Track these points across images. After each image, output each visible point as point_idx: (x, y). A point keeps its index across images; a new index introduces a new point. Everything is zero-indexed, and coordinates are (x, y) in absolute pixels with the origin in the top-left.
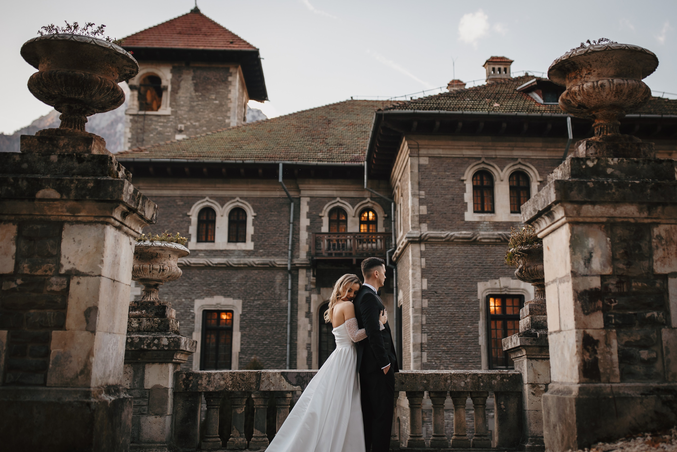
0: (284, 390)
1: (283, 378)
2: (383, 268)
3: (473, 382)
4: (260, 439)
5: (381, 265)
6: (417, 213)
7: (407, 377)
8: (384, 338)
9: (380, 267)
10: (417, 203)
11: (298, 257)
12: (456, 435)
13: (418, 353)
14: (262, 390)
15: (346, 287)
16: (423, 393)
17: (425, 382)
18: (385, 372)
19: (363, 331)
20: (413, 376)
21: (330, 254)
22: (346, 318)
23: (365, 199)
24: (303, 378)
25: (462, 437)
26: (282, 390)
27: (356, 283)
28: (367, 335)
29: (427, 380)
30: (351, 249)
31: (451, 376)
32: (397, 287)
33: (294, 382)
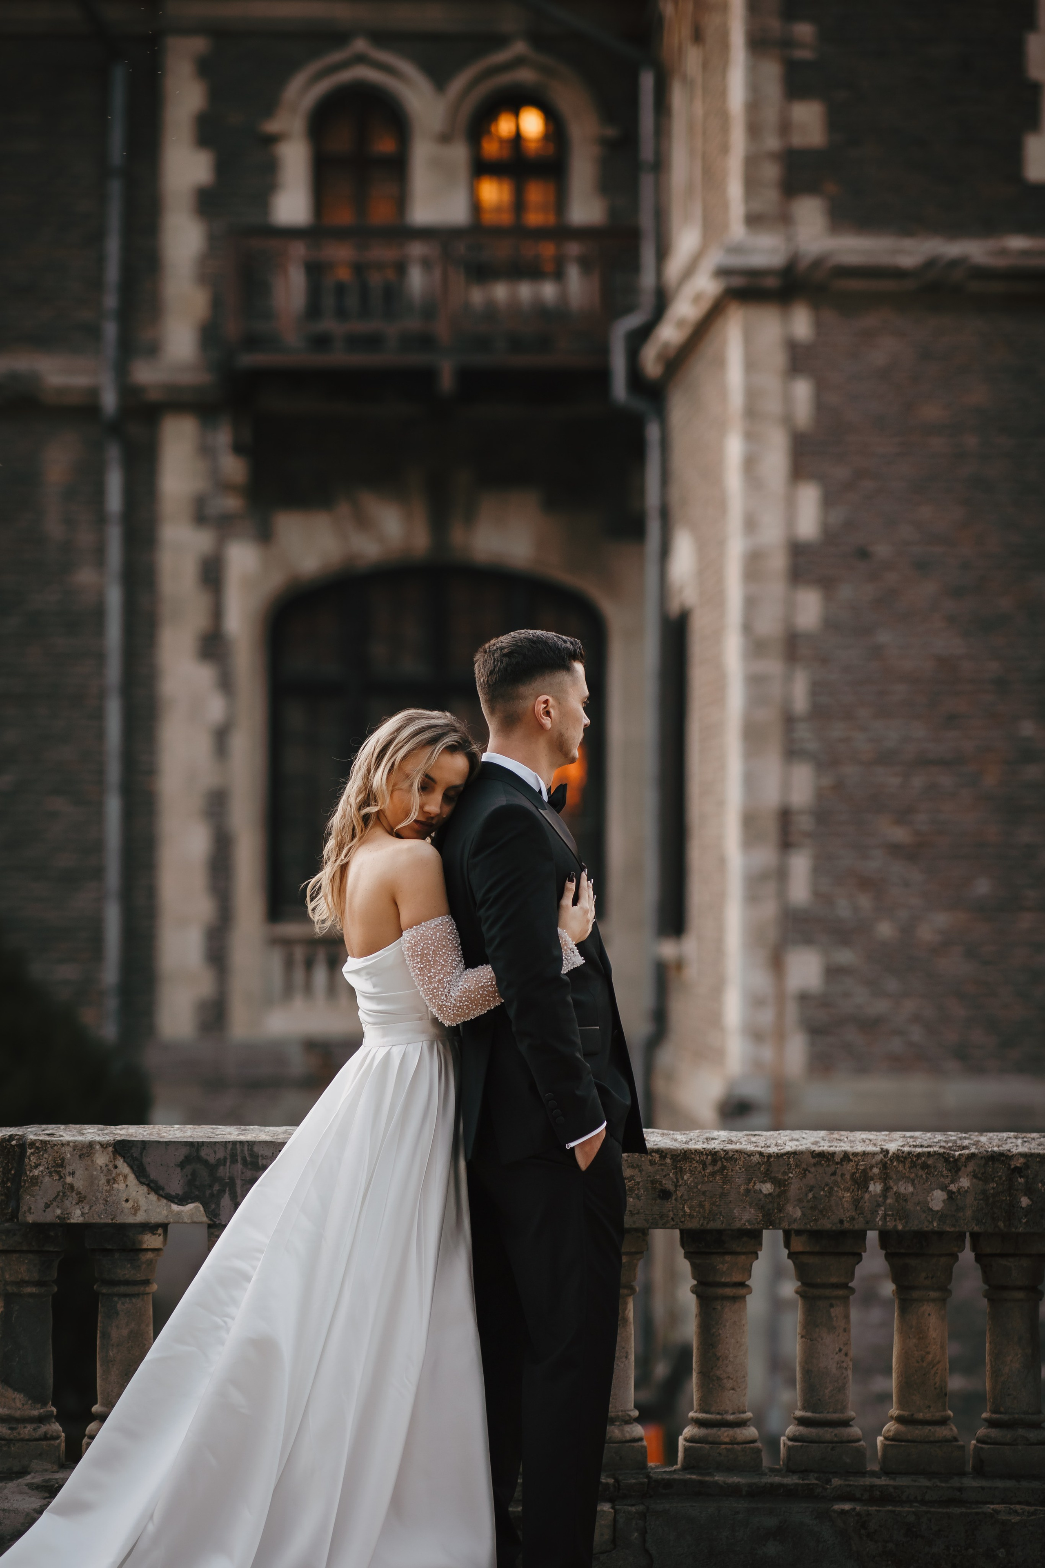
0: (131, 1220)
1: (124, 1168)
2: (575, 681)
3: (984, 1192)
4: (27, 1430)
5: (568, 669)
6: (772, 143)
7: (686, 1166)
8: (577, 1004)
9: (563, 677)
10: (773, 89)
11: (153, 350)
12: (900, 1420)
13: (766, 856)
14: (30, 1219)
15: (409, 768)
16: (755, 1236)
17: (767, 1188)
18: (583, 1162)
19: (484, 974)
20: (714, 1162)
21: (321, 342)
22: (405, 918)
23: (499, 41)
24: (212, 1168)
25: (927, 1429)
26: (120, 1220)
27: (452, 749)
28: (502, 995)
29: (775, 1181)
30: (429, 311)
31: (884, 1166)
32: (665, 514)
33: (176, 1184)
